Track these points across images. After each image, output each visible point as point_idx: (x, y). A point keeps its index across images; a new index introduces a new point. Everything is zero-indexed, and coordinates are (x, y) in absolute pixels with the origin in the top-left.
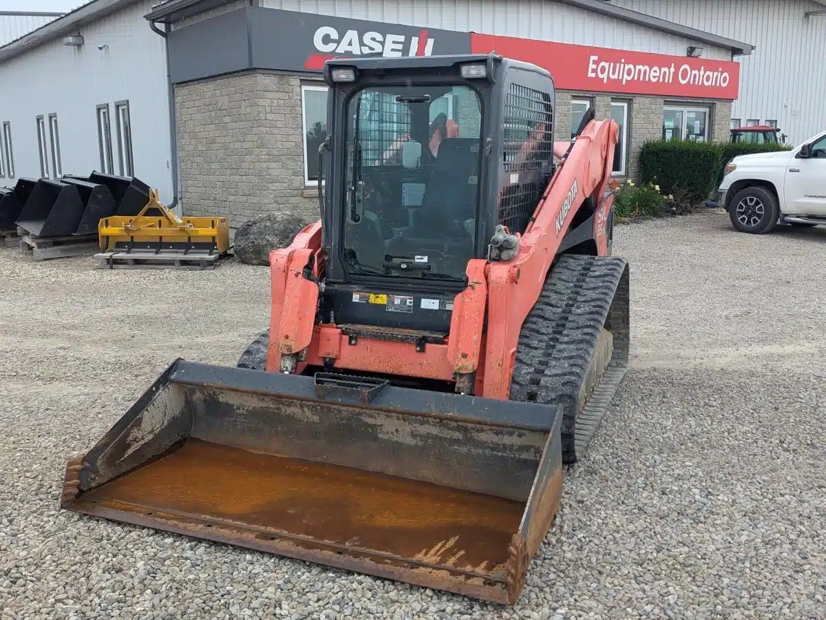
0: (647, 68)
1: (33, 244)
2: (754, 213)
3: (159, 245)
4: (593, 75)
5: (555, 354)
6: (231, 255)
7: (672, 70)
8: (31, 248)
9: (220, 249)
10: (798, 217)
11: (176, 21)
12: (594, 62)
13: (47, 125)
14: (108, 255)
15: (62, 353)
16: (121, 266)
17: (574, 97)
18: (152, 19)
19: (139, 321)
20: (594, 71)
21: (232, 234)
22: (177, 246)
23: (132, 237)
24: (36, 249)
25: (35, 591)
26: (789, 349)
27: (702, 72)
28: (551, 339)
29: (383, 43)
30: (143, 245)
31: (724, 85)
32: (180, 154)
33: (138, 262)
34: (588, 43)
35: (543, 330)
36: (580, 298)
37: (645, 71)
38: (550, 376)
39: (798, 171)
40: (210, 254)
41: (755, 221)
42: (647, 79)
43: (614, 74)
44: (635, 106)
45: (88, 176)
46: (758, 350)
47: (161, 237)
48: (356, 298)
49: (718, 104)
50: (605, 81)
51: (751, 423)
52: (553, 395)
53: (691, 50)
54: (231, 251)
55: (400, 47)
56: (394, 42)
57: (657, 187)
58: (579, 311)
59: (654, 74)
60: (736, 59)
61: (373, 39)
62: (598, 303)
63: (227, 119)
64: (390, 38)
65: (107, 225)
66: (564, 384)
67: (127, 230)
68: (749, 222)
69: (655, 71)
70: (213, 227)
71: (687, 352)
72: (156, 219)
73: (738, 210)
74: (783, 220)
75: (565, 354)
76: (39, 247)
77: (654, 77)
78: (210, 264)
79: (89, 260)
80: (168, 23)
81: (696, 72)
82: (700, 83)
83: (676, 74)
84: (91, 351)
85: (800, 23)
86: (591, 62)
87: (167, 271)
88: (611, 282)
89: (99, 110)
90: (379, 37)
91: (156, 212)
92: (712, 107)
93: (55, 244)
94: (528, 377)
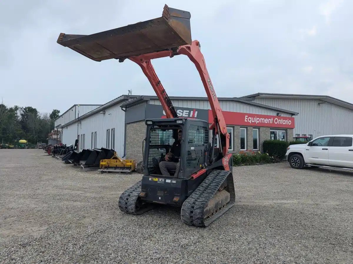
0: (264, 119)
1: (83, 167)
2: (297, 162)
3: (116, 168)
4: (247, 121)
5: (202, 196)
6: (136, 171)
7: (272, 119)
8: (82, 168)
9: (132, 169)
10: (310, 164)
11: (128, 108)
12: (247, 117)
13: (94, 135)
14: (101, 170)
15: (81, 195)
16: (105, 173)
17: (241, 127)
18: (122, 107)
19: (104, 187)
20: (247, 120)
21: (136, 164)
22: (121, 168)
23: (109, 165)
24: (83, 168)
25: (54, 248)
26: (289, 201)
27: (282, 120)
28: (202, 192)
29: (183, 113)
30: (112, 168)
31: (290, 124)
32: (127, 142)
33: (109, 172)
34: (245, 112)
35: (201, 190)
36: (214, 182)
37: (263, 120)
38: (198, 202)
39: (309, 150)
40: (129, 170)
41: (297, 165)
42: (264, 122)
43: (253, 121)
44: (261, 130)
45: (101, 148)
46: (279, 201)
47: (116, 165)
48: (150, 179)
49: (288, 129)
50: (250, 123)
51: (264, 220)
52: (198, 207)
53: (278, 114)
54: (136, 170)
55: (188, 114)
56: (186, 112)
57: (268, 154)
58: (212, 185)
59: (266, 121)
60: (293, 116)
61: (180, 112)
62: (218, 183)
63: (139, 133)
64: (185, 111)
65: (102, 162)
66: (201, 204)
67: (108, 163)
68: (295, 165)
69: (267, 120)
70: (131, 162)
71: (257, 201)
72: (116, 160)
73: (292, 161)
74: (306, 165)
75: (205, 196)
76: (84, 168)
77: (266, 122)
78: (129, 173)
79: (96, 171)
80: (126, 108)
81: (280, 120)
82: (282, 123)
83: (273, 121)
84: (88, 195)
85: (317, 106)
86: (246, 117)
87: (117, 175)
88: (224, 178)
89: (107, 131)
90: (182, 111)
91: (116, 158)
92: (286, 130)
93: (89, 167)
94: (193, 202)
